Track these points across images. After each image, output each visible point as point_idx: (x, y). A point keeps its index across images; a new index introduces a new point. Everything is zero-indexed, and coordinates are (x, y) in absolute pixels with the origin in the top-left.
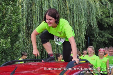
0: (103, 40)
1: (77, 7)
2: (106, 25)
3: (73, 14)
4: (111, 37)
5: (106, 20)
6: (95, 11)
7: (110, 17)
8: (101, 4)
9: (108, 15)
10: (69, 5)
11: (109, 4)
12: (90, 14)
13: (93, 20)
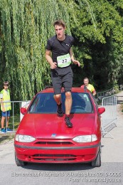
2: (83, 38)
4: (88, 57)
11: (89, 6)
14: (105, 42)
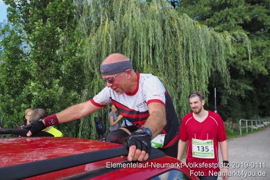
0: (237, 93)
1: (194, 41)
2: (243, 71)
3: (188, 52)
4: (250, 88)
5: (243, 63)
6: (224, 47)
7: (248, 59)
8: (234, 39)
9: (245, 56)
10: (182, 39)
11: (247, 39)
12: (216, 53)
13: (220, 63)
14: (267, 74)
